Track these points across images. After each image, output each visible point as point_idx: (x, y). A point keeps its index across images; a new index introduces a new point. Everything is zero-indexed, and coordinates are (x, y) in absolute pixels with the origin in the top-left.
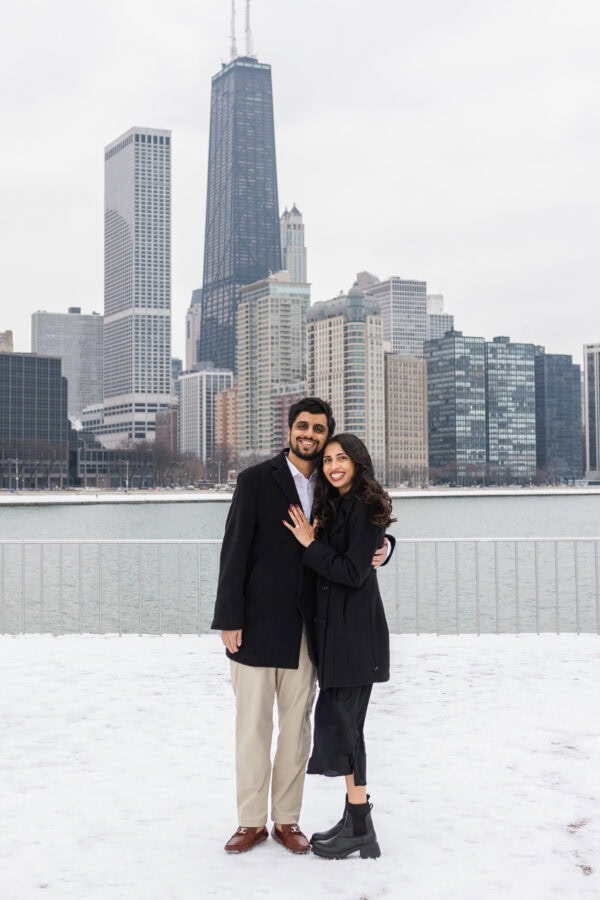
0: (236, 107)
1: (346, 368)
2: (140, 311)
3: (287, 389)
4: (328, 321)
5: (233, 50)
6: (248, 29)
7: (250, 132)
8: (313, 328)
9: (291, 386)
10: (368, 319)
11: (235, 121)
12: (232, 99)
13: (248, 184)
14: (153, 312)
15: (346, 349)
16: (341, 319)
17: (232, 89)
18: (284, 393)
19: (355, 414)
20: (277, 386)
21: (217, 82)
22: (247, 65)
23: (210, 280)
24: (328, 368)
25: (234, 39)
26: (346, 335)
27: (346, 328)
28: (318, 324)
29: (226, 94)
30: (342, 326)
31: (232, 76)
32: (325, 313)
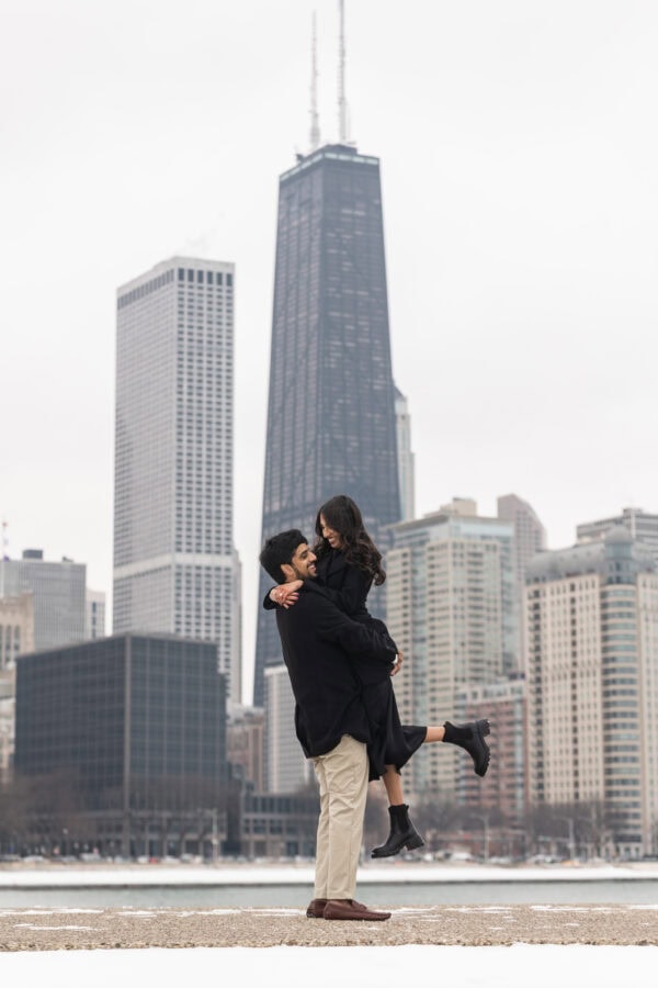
0: (326, 225)
1: (605, 661)
2: (185, 559)
3: (486, 694)
4: (567, 583)
5: (315, 133)
6: (342, 101)
7: (347, 266)
8: (537, 594)
9: (493, 688)
10: (640, 579)
11: (324, 246)
12: (317, 211)
13: (345, 349)
14: (204, 560)
15: (604, 628)
16: (596, 579)
17: (318, 195)
18: (480, 700)
19: (622, 736)
20: (465, 689)
21: (288, 184)
22: (343, 157)
23: (276, 506)
24: (569, 660)
25: (316, 116)
26: (604, 606)
27: (604, 595)
28: (548, 587)
29: (307, 204)
30: (597, 591)
31: (318, 176)
32: (562, 570)
